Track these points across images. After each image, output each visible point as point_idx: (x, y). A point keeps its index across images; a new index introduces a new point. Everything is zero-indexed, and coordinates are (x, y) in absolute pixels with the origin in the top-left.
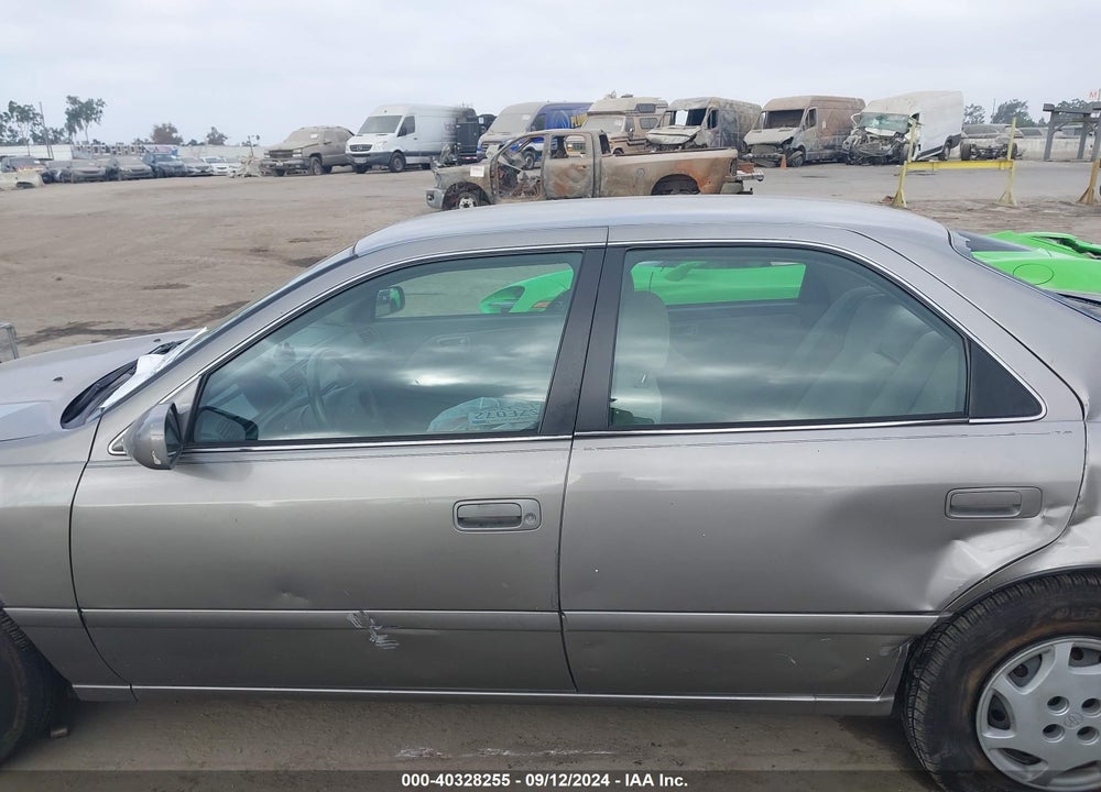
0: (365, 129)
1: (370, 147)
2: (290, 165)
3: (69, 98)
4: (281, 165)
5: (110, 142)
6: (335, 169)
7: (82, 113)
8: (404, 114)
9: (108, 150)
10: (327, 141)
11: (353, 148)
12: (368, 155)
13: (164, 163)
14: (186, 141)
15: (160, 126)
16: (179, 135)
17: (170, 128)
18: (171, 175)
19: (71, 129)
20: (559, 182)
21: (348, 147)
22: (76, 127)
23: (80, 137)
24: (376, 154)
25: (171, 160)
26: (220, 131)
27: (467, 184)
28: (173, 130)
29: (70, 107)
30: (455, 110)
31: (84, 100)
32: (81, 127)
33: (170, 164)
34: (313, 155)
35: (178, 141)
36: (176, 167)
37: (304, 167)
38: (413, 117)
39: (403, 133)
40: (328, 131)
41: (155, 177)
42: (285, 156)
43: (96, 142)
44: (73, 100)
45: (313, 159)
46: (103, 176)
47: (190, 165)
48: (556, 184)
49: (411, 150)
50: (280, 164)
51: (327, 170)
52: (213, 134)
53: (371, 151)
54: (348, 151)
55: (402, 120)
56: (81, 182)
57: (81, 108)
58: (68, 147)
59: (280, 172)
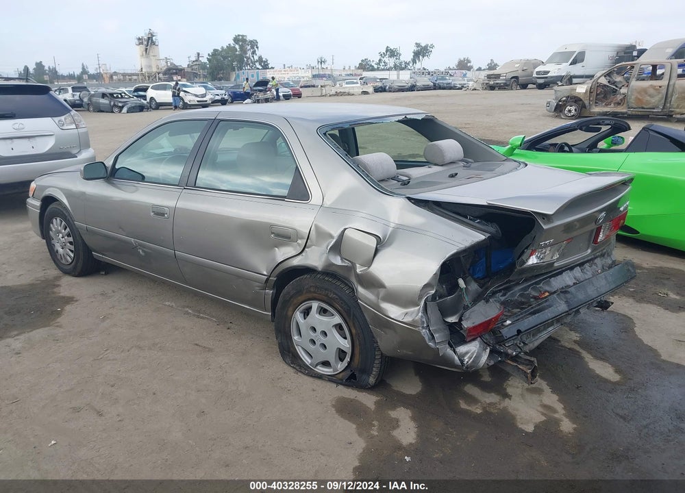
0: (550, 61)
1: (548, 72)
2: (497, 84)
3: (416, 44)
4: (494, 84)
5: (431, 69)
6: (530, 86)
7: (421, 52)
8: (578, 50)
9: (429, 73)
10: (525, 68)
11: (538, 73)
12: (546, 78)
13: (441, 81)
14: (475, 68)
15: (462, 59)
16: (471, 64)
17: (467, 60)
18: (444, 89)
19: (414, 61)
20: (639, 97)
21: (535, 73)
22: (417, 61)
23: (418, 65)
24: (552, 77)
25: (446, 79)
26: (495, 62)
27: (575, 97)
28: (469, 62)
29: (416, 49)
30: (620, 46)
31: (423, 45)
32: (419, 60)
33: (444, 82)
34: (512, 78)
35: (469, 69)
36: (447, 84)
37: (506, 85)
38: (584, 52)
39: (574, 63)
40: (527, 62)
41: (435, 89)
42: (495, 78)
43: (425, 69)
44: (418, 45)
45: (513, 80)
46: (407, 89)
47: (455, 82)
48: (637, 99)
49: (577, 73)
50: (492, 83)
51: (524, 86)
52: (491, 64)
53: (549, 75)
54: (535, 75)
55: (576, 53)
56: (397, 91)
57: (421, 49)
58: (409, 72)
59: (492, 88)
